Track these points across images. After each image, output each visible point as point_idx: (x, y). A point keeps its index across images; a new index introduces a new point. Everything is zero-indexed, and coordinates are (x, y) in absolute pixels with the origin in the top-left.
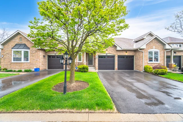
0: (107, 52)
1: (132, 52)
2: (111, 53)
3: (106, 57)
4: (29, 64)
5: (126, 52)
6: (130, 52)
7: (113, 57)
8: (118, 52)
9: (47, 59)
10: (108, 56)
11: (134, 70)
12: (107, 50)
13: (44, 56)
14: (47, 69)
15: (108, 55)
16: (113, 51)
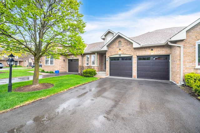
0: (120, 52)
1: (163, 49)
2: (126, 53)
3: (120, 59)
4: (54, 67)
5: (152, 50)
6: (159, 49)
7: (130, 58)
8: (136, 50)
9: (68, 63)
10: (123, 58)
11: (170, 80)
12: (120, 49)
13: (64, 60)
14: (68, 72)
15: (122, 56)
16: (128, 49)
